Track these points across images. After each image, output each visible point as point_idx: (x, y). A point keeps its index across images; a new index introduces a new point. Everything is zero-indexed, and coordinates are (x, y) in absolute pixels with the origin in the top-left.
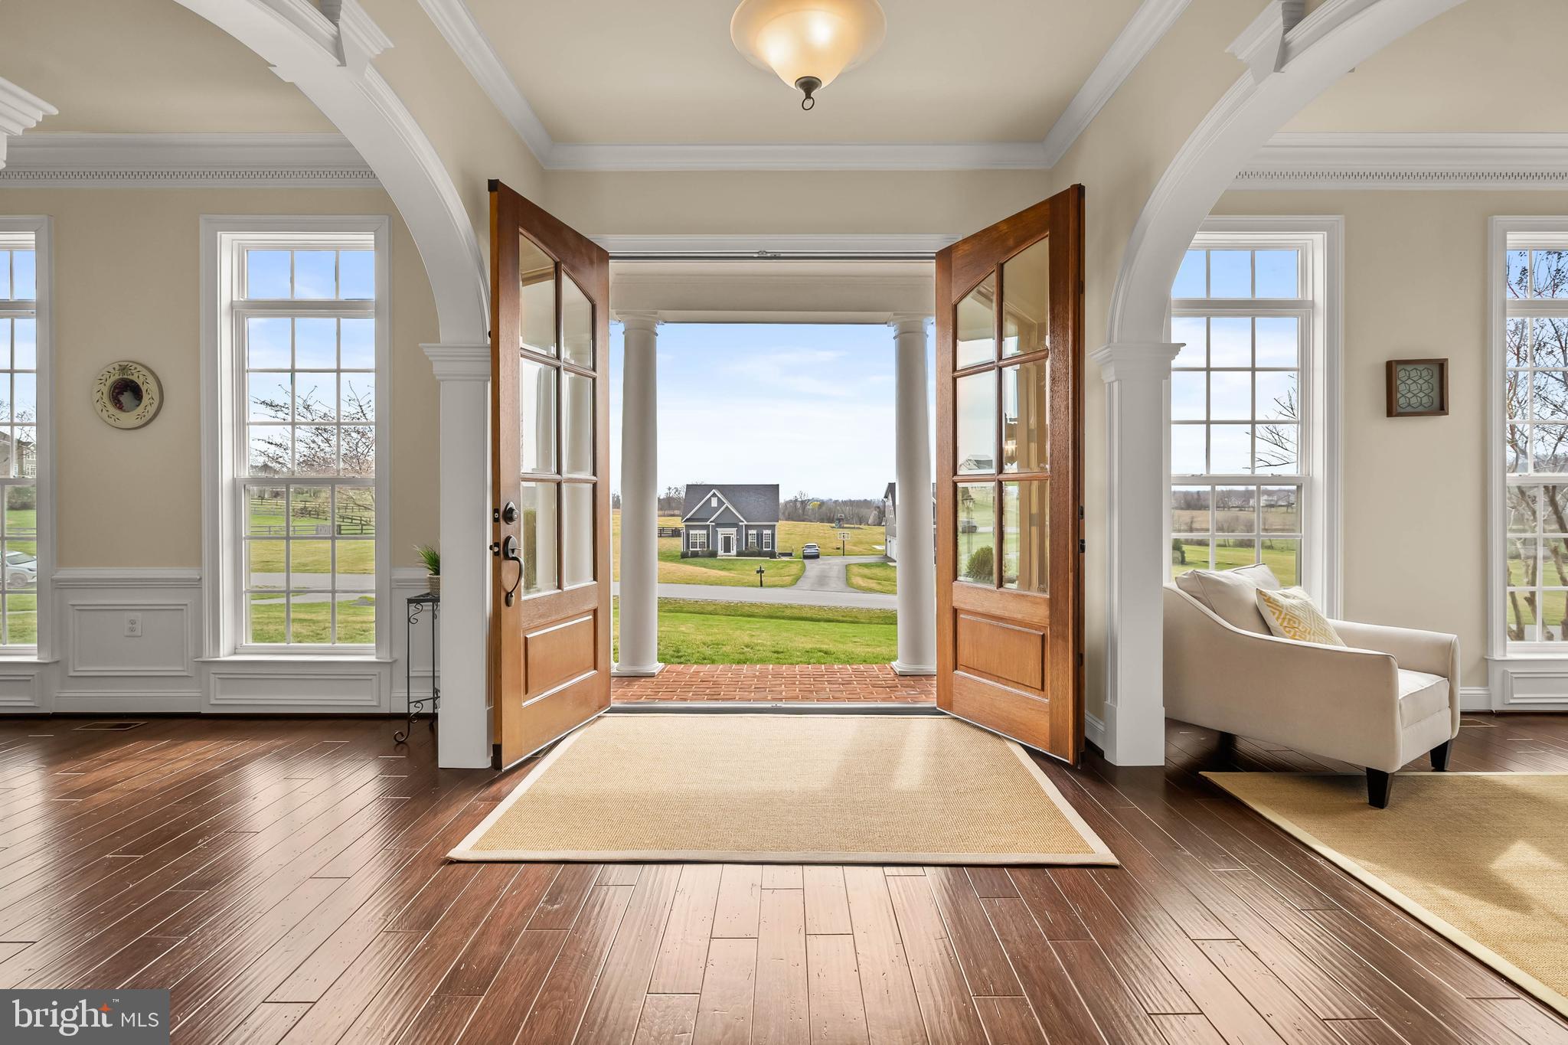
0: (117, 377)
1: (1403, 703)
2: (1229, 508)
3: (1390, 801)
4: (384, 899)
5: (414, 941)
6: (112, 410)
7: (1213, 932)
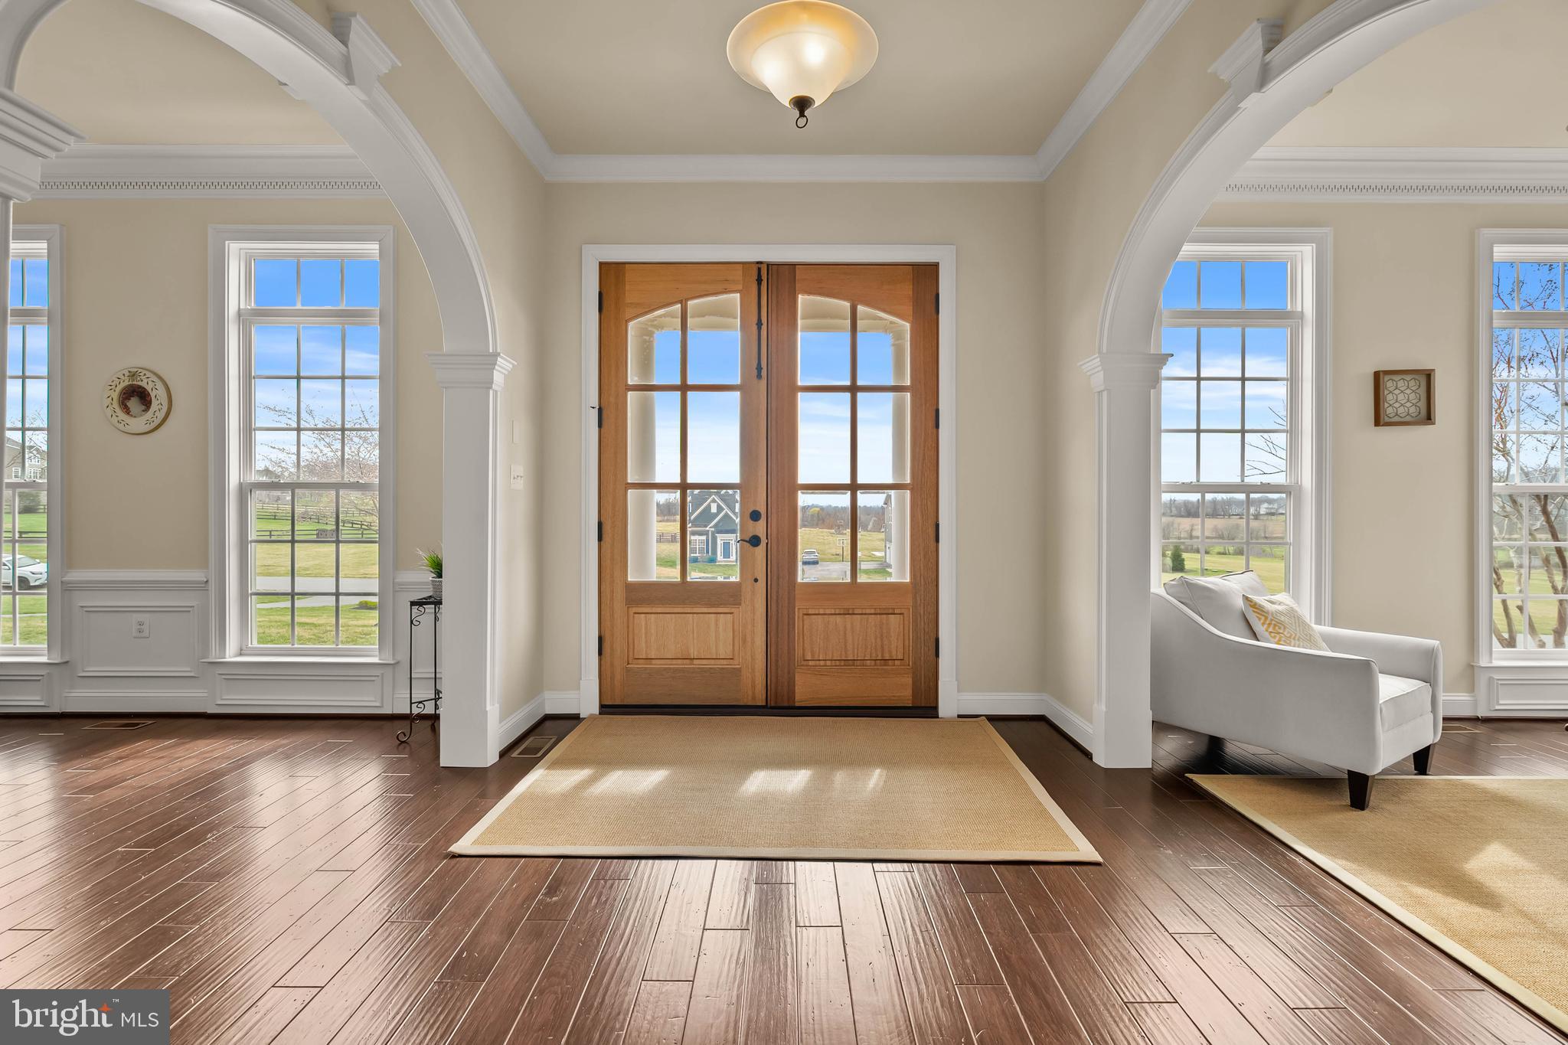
0: (127, 383)
1: (1382, 706)
2: (1230, 515)
3: (1371, 804)
4: (388, 892)
5: (418, 930)
6: (122, 415)
7: (1191, 927)
